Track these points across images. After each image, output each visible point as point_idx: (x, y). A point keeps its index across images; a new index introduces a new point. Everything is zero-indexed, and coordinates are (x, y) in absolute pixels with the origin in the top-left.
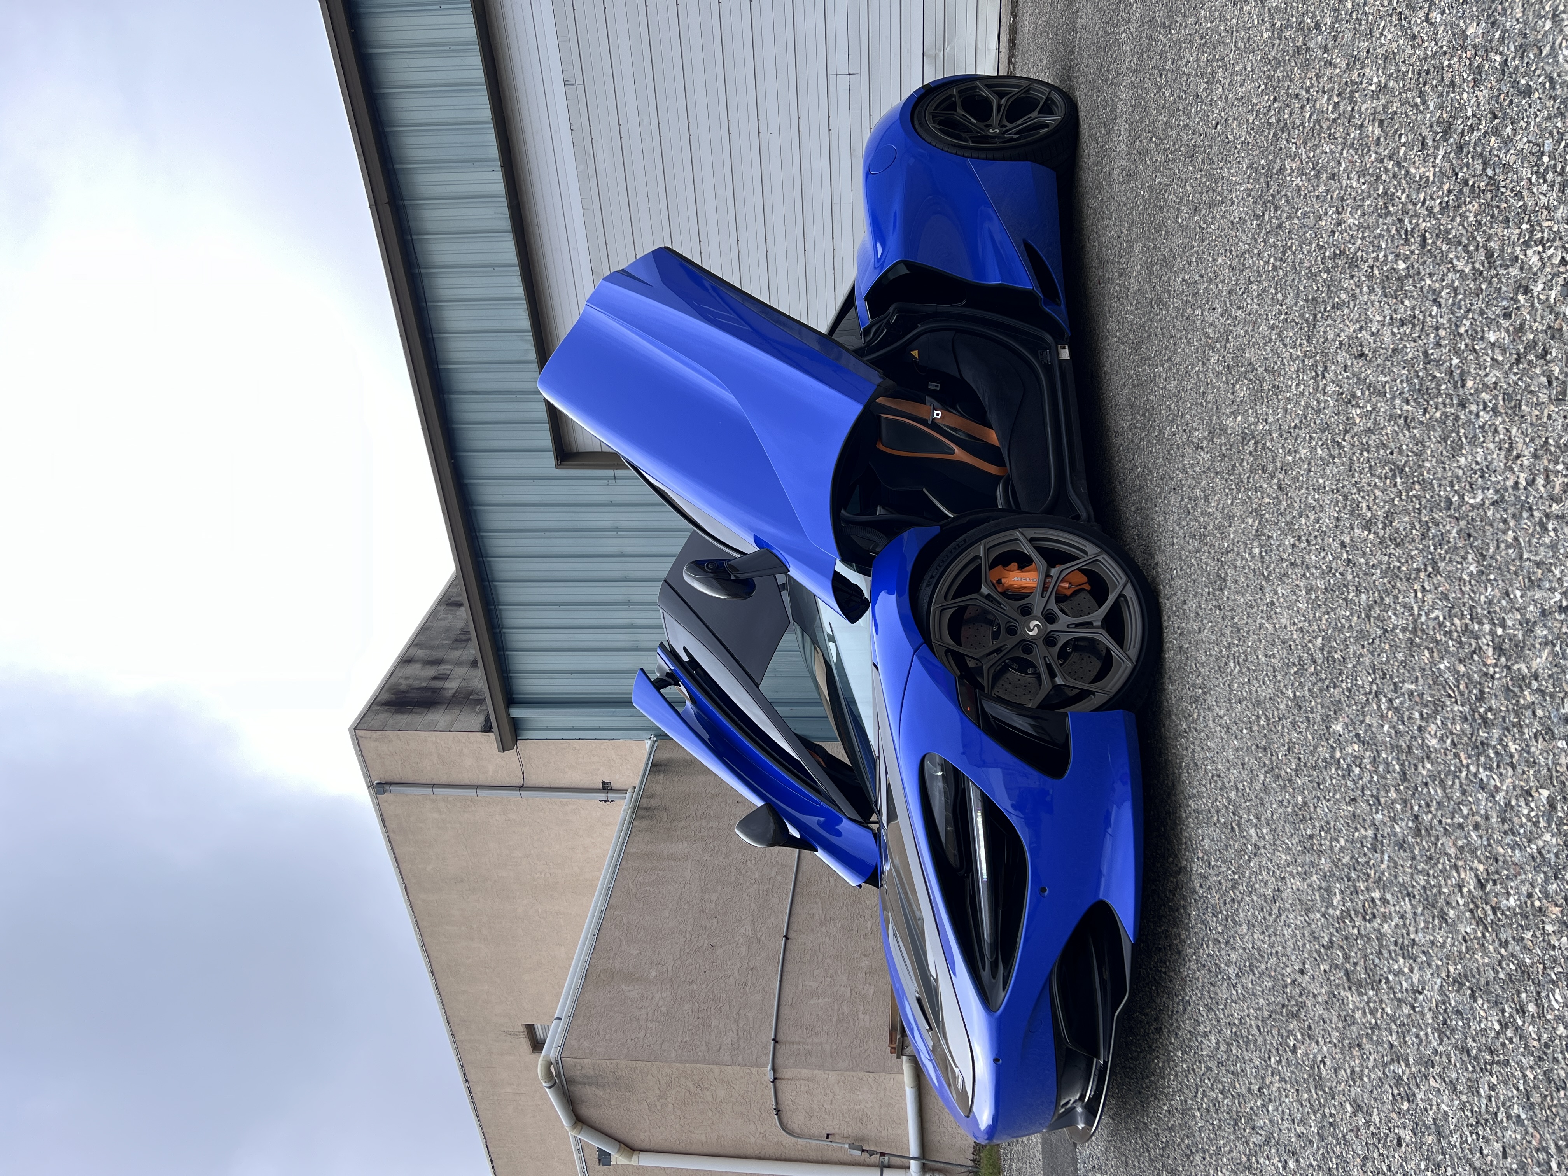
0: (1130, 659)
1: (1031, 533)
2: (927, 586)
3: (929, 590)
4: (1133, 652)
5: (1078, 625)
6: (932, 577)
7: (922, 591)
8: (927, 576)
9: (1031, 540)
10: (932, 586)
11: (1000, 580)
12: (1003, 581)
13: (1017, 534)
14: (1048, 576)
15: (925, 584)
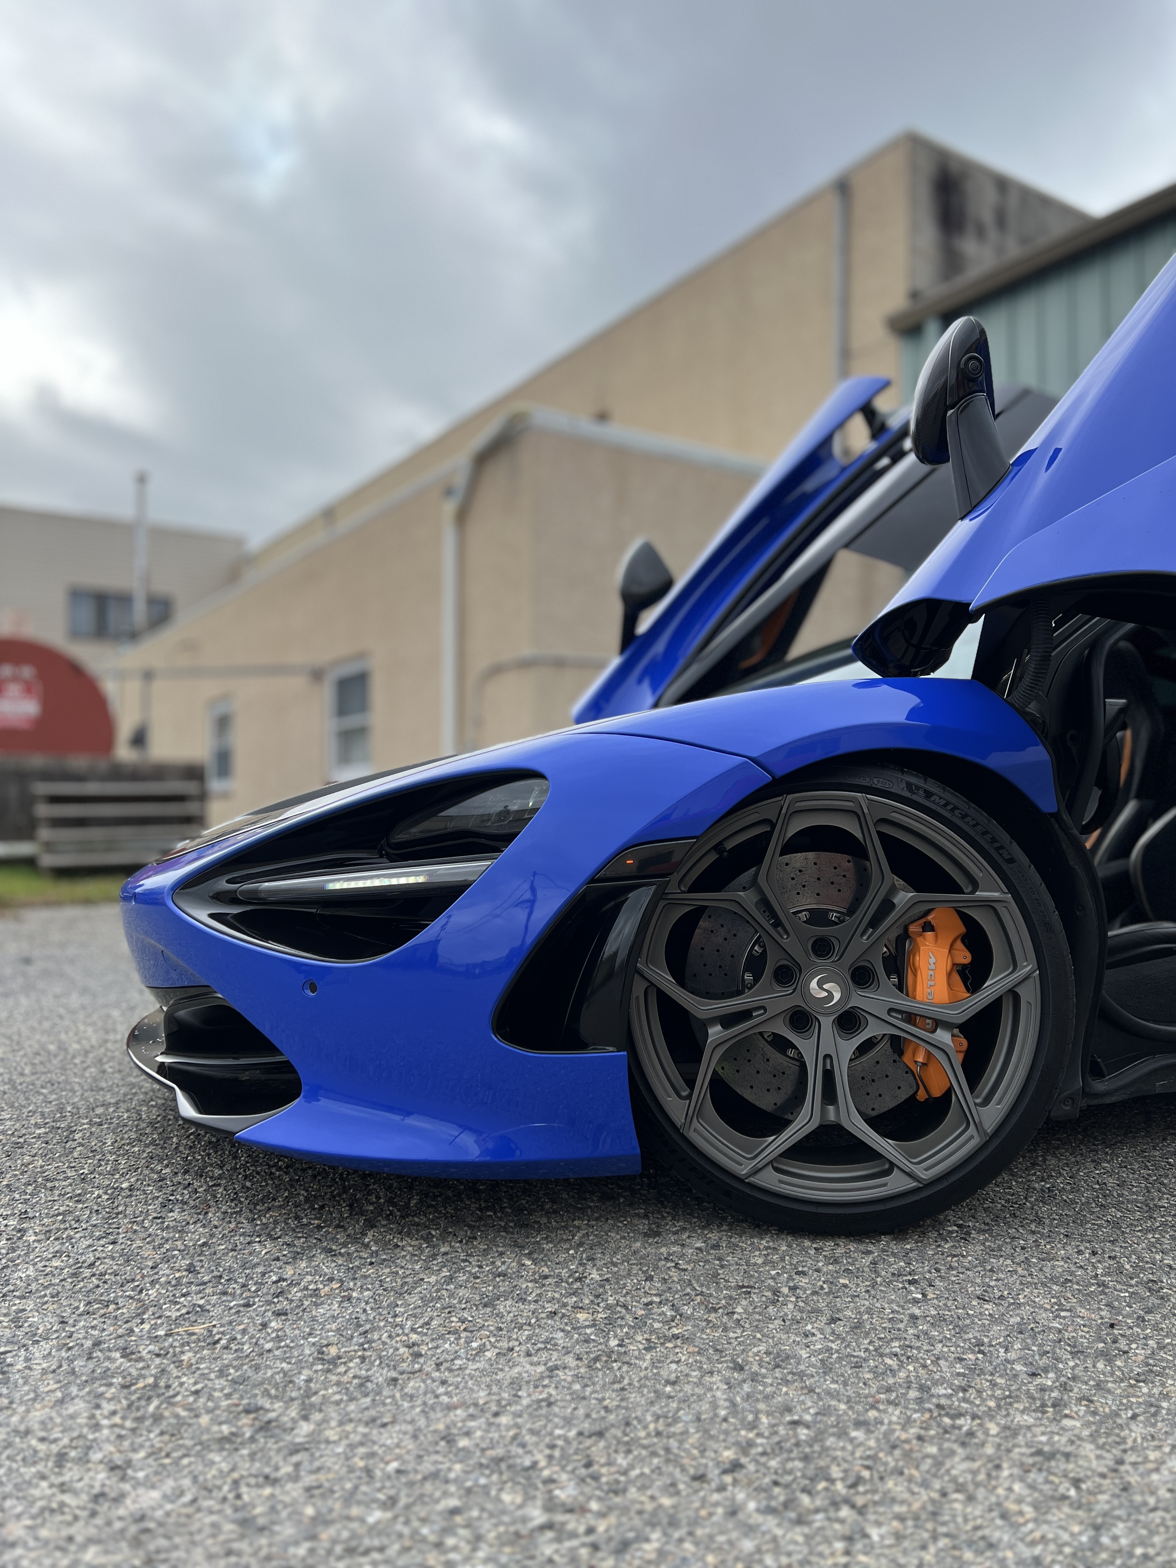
0: (756, 1171)
1: (1030, 996)
2: (909, 786)
3: (899, 788)
4: (770, 1180)
5: (829, 1077)
6: (928, 795)
7: (900, 775)
8: (932, 786)
9: (1013, 994)
10: (906, 794)
11: (932, 929)
12: (929, 934)
13: (1027, 967)
14: (938, 1024)
15: (913, 780)
